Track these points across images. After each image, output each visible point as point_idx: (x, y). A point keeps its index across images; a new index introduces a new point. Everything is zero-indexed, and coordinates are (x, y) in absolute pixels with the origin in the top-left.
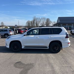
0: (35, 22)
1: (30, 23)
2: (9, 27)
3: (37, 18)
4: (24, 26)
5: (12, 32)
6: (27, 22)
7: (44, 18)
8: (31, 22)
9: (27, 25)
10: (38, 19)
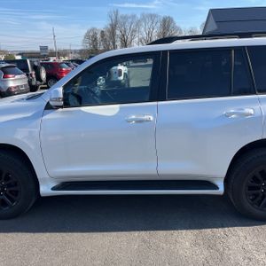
0: (118, 32)
1: (99, 36)
2: (19, 54)
3: (125, 18)
4: (75, 52)
5: (16, 77)
6: (87, 36)
7: (152, 17)
8: (102, 32)
9: (88, 47)
10: (130, 20)
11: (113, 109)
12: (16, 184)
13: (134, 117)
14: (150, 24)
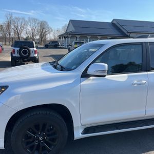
11: (124, 77)
12: (54, 133)
13: (136, 82)
14: (34, 23)
